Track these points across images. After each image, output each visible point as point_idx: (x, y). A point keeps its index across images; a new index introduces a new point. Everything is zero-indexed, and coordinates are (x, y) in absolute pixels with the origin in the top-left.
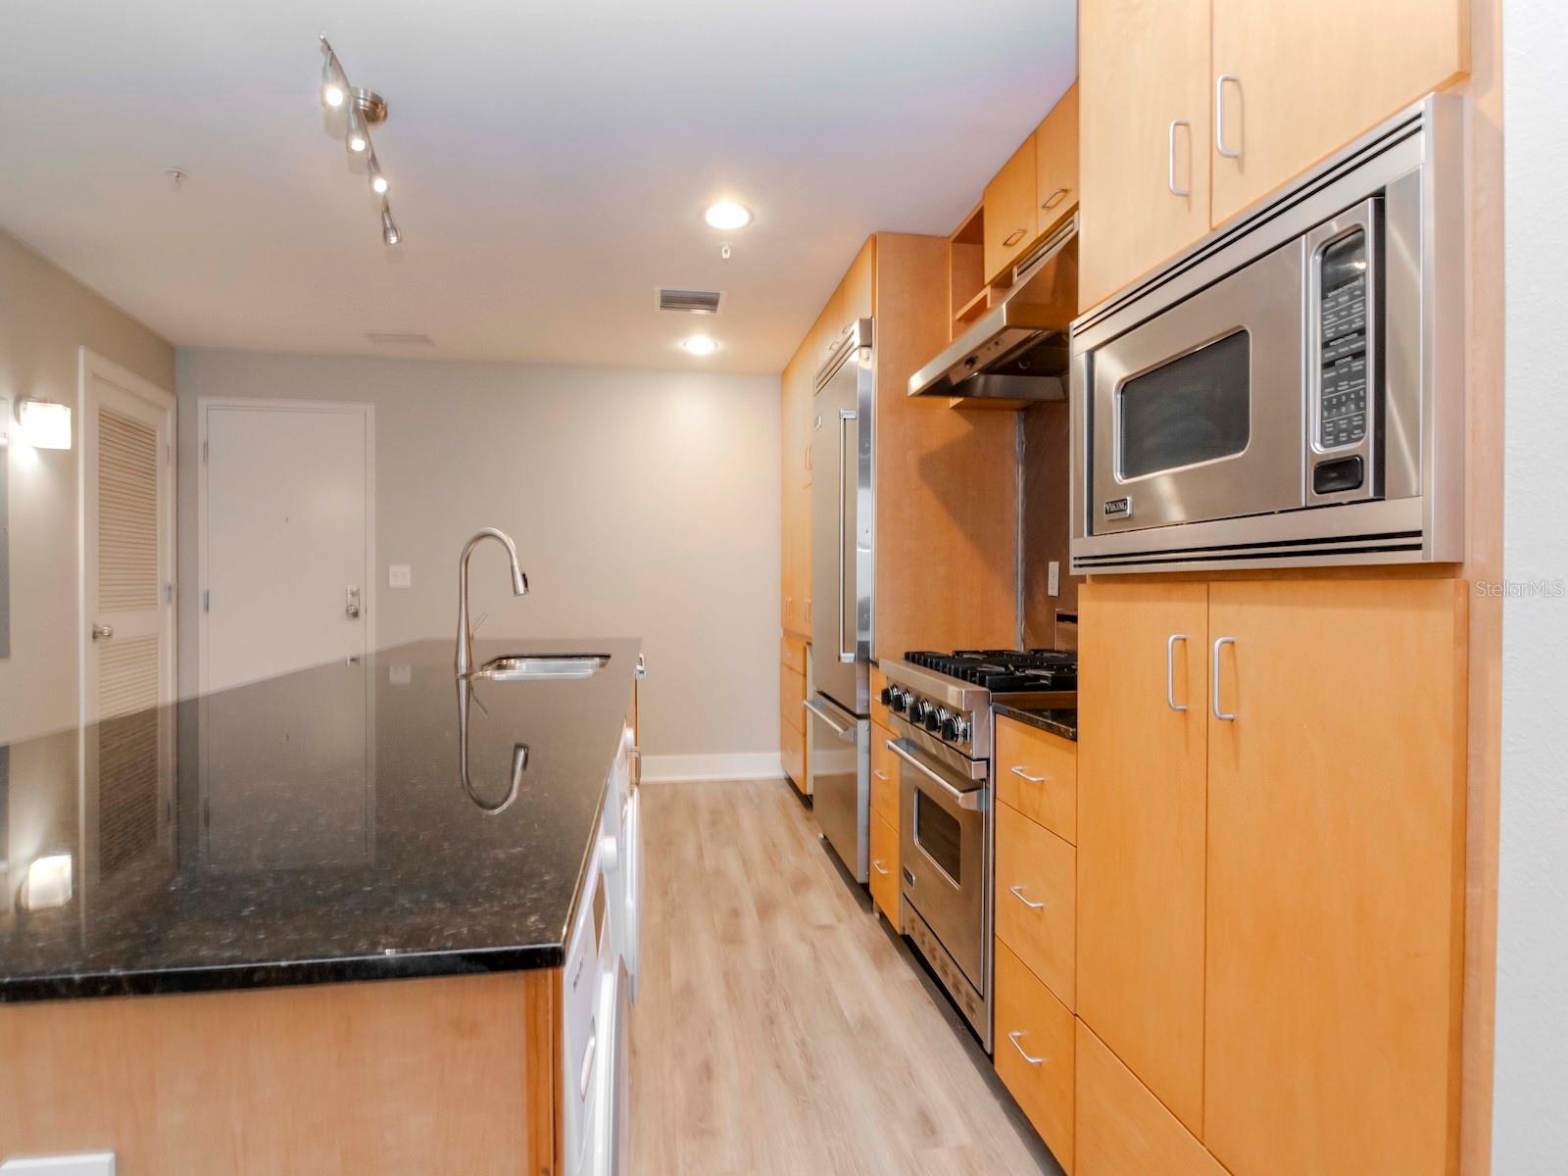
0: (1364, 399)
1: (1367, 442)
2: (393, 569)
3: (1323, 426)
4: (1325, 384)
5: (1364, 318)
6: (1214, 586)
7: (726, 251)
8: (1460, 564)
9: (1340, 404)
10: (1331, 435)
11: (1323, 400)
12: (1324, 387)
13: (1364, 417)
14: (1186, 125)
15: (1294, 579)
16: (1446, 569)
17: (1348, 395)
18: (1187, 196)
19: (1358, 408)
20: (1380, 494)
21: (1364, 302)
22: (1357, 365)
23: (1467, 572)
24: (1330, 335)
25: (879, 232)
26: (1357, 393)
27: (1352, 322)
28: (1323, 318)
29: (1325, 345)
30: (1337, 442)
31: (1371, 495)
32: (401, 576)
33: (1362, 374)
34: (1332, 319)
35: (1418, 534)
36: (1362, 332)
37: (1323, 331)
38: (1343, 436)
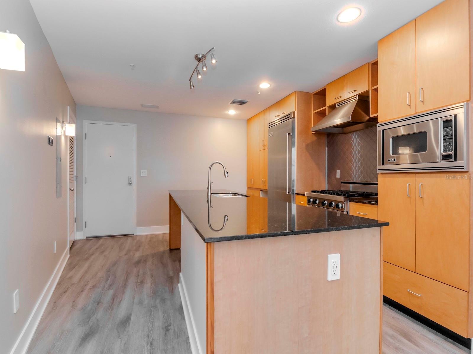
0: (452, 146)
1: (453, 152)
2: (142, 171)
3: (443, 149)
4: (444, 143)
5: (452, 133)
6: (417, 175)
7: (259, 93)
8: (469, 171)
9: (447, 146)
10: (445, 151)
11: (443, 145)
12: (443, 143)
13: (452, 149)
14: (410, 93)
15: (435, 173)
16: (466, 172)
17: (449, 145)
18: (410, 106)
19: (451, 147)
20: (456, 160)
21: (452, 131)
22: (451, 140)
23: (470, 172)
24: (445, 135)
25: (297, 91)
26: (451, 145)
27: (449, 133)
28: (443, 132)
29: (444, 136)
30: (446, 152)
31: (454, 160)
32: (144, 173)
33: (452, 142)
34: (445, 132)
35: (464, 167)
36: (452, 135)
37: (443, 134)
38: (448, 151)
